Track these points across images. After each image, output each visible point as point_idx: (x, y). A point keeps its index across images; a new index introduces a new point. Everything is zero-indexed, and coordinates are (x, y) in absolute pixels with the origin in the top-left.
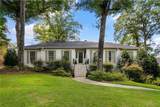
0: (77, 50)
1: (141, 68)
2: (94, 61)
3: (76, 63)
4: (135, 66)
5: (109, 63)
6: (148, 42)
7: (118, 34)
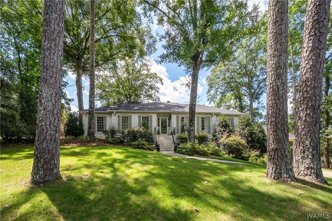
0: (158, 114)
1: (243, 142)
2: (183, 130)
3: (159, 133)
4: (236, 139)
5: (201, 134)
6: (255, 105)
7: (212, 92)
